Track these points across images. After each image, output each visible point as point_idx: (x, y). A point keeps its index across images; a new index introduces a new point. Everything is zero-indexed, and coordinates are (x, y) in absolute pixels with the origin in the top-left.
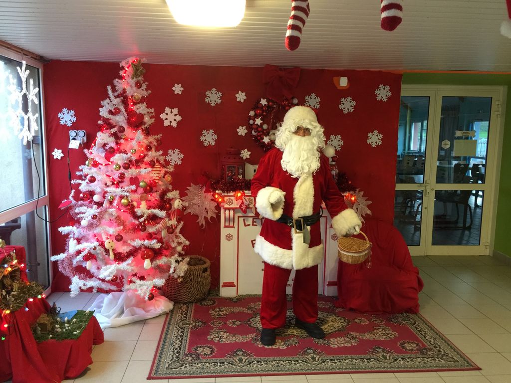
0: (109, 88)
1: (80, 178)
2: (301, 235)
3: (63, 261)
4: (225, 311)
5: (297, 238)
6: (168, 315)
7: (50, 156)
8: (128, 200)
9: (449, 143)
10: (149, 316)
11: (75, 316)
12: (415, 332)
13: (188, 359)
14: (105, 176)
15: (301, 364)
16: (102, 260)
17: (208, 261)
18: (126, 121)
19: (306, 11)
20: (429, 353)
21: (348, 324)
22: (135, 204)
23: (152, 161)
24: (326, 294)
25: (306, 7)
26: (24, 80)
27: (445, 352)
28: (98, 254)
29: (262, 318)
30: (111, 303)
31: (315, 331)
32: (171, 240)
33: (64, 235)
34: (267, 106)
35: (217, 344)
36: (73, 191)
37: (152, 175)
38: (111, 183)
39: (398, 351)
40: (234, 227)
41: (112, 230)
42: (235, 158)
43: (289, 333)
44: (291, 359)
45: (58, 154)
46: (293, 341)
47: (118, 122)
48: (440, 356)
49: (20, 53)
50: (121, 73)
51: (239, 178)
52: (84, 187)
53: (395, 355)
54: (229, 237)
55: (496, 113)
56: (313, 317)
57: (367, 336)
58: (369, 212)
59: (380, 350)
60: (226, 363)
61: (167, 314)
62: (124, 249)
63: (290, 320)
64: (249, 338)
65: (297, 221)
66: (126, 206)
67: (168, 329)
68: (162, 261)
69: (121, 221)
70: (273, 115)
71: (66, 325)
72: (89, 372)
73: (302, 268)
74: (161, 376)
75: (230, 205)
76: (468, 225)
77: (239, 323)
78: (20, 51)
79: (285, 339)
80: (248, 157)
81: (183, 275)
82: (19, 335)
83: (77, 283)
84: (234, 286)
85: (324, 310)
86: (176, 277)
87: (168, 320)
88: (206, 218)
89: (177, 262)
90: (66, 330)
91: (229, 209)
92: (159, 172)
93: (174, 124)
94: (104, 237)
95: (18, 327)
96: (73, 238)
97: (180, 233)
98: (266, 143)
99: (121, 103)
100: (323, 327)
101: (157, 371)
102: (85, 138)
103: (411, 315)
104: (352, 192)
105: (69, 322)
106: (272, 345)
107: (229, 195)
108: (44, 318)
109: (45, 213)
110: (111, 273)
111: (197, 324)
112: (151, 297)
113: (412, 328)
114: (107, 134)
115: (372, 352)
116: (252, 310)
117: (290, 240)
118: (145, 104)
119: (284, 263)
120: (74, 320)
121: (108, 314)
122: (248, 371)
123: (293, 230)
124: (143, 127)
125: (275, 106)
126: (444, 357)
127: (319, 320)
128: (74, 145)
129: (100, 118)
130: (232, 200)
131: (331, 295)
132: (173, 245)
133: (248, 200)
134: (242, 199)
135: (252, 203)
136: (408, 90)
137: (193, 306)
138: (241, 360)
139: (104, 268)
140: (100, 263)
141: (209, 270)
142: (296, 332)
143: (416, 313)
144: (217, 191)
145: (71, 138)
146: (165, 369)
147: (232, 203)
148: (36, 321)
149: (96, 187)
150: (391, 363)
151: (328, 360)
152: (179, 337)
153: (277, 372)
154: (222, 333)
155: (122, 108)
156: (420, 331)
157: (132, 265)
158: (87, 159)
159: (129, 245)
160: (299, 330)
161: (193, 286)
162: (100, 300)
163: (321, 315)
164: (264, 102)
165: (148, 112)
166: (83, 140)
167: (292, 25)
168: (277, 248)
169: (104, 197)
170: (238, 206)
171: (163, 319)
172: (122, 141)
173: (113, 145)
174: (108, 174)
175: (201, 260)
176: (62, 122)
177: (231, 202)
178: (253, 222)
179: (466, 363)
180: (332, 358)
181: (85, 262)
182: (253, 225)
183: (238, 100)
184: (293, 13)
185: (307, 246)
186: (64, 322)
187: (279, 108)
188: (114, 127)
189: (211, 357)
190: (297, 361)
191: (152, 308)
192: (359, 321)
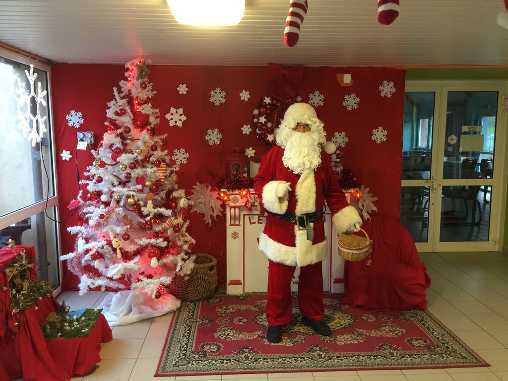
0: (115, 89)
1: (88, 178)
2: (305, 231)
3: (72, 260)
4: (231, 309)
5: (300, 235)
6: (176, 313)
7: (58, 158)
8: (134, 199)
9: (455, 138)
10: (156, 314)
11: (84, 315)
12: (422, 328)
13: (194, 357)
14: (111, 177)
15: (307, 361)
16: (109, 259)
17: (215, 259)
18: (132, 122)
19: (304, 7)
20: (437, 349)
21: (355, 321)
22: (141, 203)
23: (158, 161)
24: (332, 292)
25: (304, 4)
26: (32, 83)
27: (453, 349)
28: (106, 253)
29: (268, 316)
30: (119, 301)
31: (321, 328)
32: (177, 239)
33: (73, 234)
34: (271, 105)
35: (224, 342)
36: (81, 192)
37: (157, 174)
38: (118, 183)
39: (405, 348)
40: (240, 225)
41: (119, 230)
42: (239, 157)
43: (295, 330)
44: (297, 356)
45: (66, 155)
46: (299, 338)
47: (123, 123)
48: (448, 352)
49: (29, 57)
50: (127, 74)
51: (244, 177)
52: (92, 187)
53: (402, 352)
54: (235, 235)
55: (503, 107)
56: (319, 314)
57: (374, 333)
58: (375, 208)
59: (387, 347)
60: (232, 360)
61: (174, 312)
62: (131, 248)
63: (297, 317)
64: (255, 335)
65: (300, 218)
66: (132, 205)
67: (175, 327)
68: (169, 259)
69: (127, 220)
70: (277, 113)
71: (75, 323)
72: (97, 369)
73: (306, 265)
74: (168, 373)
75: (235, 203)
76: (476, 221)
77: (246, 320)
78: (28, 55)
79: (292, 336)
80: (253, 155)
81: (189, 272)
82: (28, 333)
83: (85, 281)
84: (241, 284)
85: (330, 307)
86: (182, 275)
87: (175, 318)
88: (212, 217)
89: (183, 260)
90: (75, 328)
91: (235, 207)
92: (165, 171)
93: (180, 124)
94: (112, 236)
95: (28, 326)
96: (81, 238)
97: (186, 232)
98: (271, 141)
99: (127, 104)
100: (329, 325)
101: (164, 368)
102: (92, 139)
103: (419, 312)
104: (357, 189)
105: (78, 320)
106: (278, 342)
107: (234, 193)
108: (53, 317)
109: (54, 213)
110: (118, 271)
111: (204, 322)
112: (158, 296)
113: (420, 325)
114: (113, 135)
115: (379, 350)
116: (259, 308)
117: (294, 237)
118: (150, 104)
119: (287, 260)
120: (83, 318)
121: (115, 313)
122: (255, 368)
123: (296, 227)
124: (149, 127)
125: (279, 104)
126: (452, 354)
127: (326, 317)
128: (82, 146)
129: (106, 119)
130: (238, 198)
131: (338, 292)
132: (179, 243)
133: (253, 198)
134: (247, 198)
135: (257, 201)
136: (412, 86)
137: (200, 304)
138: (247, 358)
139: (111, 266)
140: (108, 262)
141: (215, 268)
142: (302, 329)
143: (423, 310)
144: (222, 190)
145: (79, 139)
146: (172, 367)
147: (238, 202)
148: (45, 320)
149: (104, 187)
150: (398, 360)
151: (335, 357)
152: (186, 335)
153: (284, 369)
154: (229, 330)
155: (128, 109)
156: (427, 328)
157: (139, 264)
158: (94, 159)
159: (136, 244)
160: (306, 328)
161: (200, 284)
162: (109, 299)
163: (327, 312)
164: (267, 100)
165: (153, 113)
166: (91, 141)
167: (291, 22)
168: (280, 245)
169: (111, 197)
170: (244, 205)
171: (170, 317)
172: (128, 141)
173: (119, 145)
174: (114, 174)
175: (207, 258)
176: (70, 124)
177: (236, 200)
178: (259, 220)
179: (474, 359)
180: (338, 355)
181: (93, 261)
182: (259, 223)
183: (242, 99)
184: (291, 10)
185: (311, 242)
186: (73, 321)
187: (283, 106)
188: (120, 127)
189: (218, 355)
190: (304, 358)
191: (160, 306)
192: (366, 318)
